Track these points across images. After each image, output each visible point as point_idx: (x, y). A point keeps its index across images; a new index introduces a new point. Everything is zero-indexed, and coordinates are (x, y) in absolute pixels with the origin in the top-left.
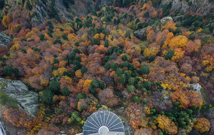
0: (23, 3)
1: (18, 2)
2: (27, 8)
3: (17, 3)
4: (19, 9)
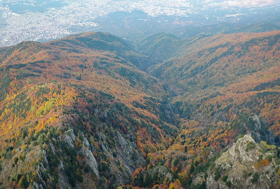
0: (18, 179)
1: (13, 178)
2: (21, 186)
3: (11, 179)
4: (11, 187)
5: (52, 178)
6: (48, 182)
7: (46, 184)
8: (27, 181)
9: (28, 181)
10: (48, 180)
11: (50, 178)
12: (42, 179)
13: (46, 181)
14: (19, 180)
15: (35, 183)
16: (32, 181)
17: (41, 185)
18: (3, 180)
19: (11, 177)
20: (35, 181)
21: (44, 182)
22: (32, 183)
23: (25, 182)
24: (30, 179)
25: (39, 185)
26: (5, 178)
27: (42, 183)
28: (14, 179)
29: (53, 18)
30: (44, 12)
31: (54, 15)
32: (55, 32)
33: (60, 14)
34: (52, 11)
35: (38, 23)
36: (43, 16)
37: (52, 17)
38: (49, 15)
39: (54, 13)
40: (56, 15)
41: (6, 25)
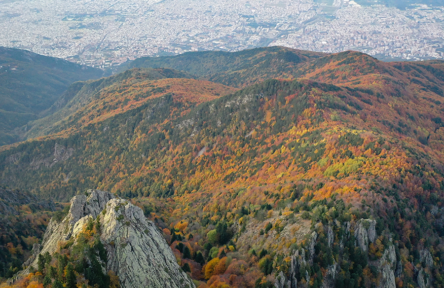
0: (260, 255)
1: (254, 250)
2: (262, 266)
3: (251, 250)
4: (247, 262)
5: (311, 282)
6: (302, 283)
7: (297, 284)
8: (272, 265)
9: (274, 265)
10: (303, 280)
11: (307, 279)
12: (294, 274)
13: (299, 280)
14: (261, 257)
15: (281, 274)
16: (278, 268)
17: (289, 281)
18: (240, 247)
19: (252, 248)
20: (283, 271)
21: (296, 280)
22: (278, 272)
23: (268, 265)
24: (277, 264)
25: (286, 281)
26: (243, 245)
27: (292, 280)
28: (256, 253)
29: (419, 22)
30: (405, 10)
31: (422, 17)
32: (412, 47)
33: (434, 18)
34: (422, 10)
35: (387, 27)
36: (401, 15)
37: (417, 21)
38: (413, 16)
39: (423, 14)
40: (424, 19)
41: (333, 18)
